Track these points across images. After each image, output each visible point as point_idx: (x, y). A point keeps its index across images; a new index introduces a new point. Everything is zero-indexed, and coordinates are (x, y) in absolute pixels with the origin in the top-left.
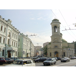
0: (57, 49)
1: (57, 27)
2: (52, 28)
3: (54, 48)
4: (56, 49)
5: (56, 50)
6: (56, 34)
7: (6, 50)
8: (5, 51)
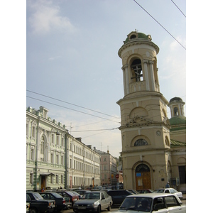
0: (143, 151)
1: (142, 61)
2: (123, 69)
3: (131, 149)
4: (141, 154)
5: (139, 157)
6: (140, 89)
7: (35, 173)
8: (35, 176)
